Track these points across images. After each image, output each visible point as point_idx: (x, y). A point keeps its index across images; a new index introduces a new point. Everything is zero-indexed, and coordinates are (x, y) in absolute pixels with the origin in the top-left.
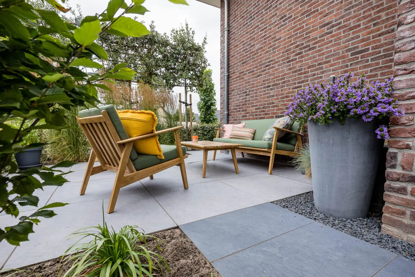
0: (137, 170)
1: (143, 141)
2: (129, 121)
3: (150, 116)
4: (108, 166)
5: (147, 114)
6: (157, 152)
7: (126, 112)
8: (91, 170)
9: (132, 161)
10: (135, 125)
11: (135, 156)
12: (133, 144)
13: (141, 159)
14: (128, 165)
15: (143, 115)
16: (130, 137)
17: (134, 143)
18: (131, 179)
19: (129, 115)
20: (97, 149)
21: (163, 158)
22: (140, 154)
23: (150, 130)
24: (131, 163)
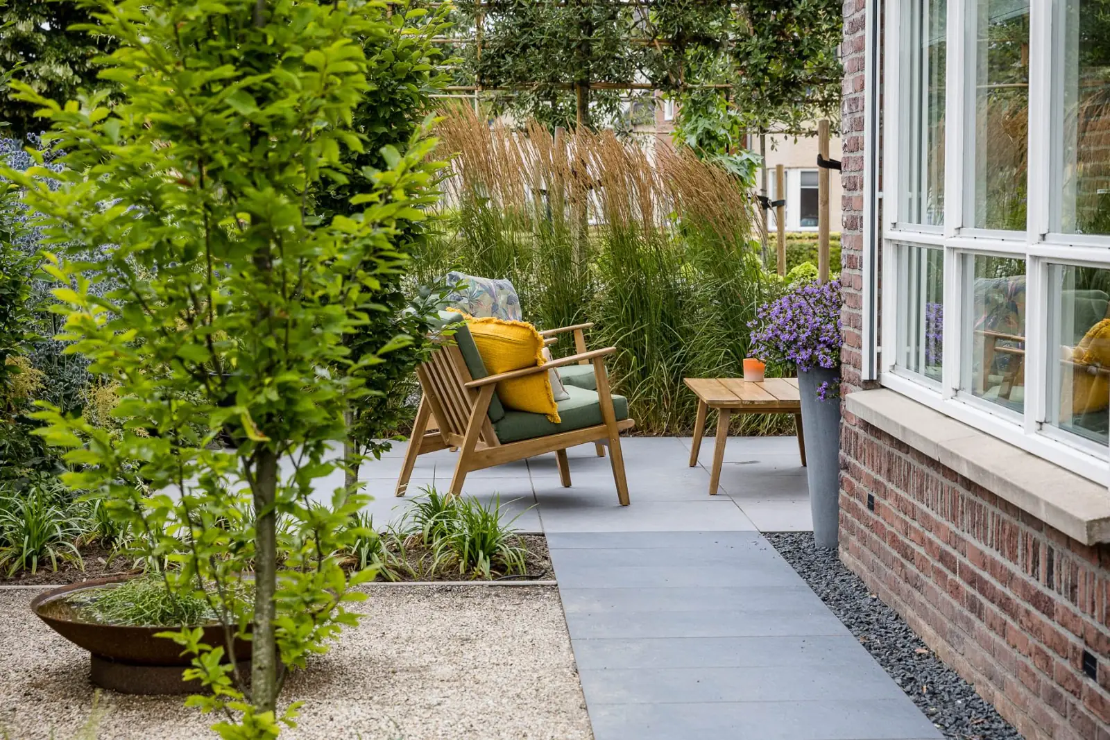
0: (502, 443)
1: (518, 382)
2: (490, 342)
3: (529, 333)
4: (455, 434)
5: (524, 327)
6: (548, 409)
7: (487, 322)
8: (420, 442)
9: (493, 423)
10: (500, 350)
11: (499, 412)
12: (493, 388)
13: (512, 421)
14: (483, 427)
15: (515, 330)
16: (493, 373)
17: (498, 385)
18: (488, 457)
19: (490, 329)
20: (434, 394)
21: (559, 420)
22: (509, 409)
23: (530, 361)
24: (492, 429)
